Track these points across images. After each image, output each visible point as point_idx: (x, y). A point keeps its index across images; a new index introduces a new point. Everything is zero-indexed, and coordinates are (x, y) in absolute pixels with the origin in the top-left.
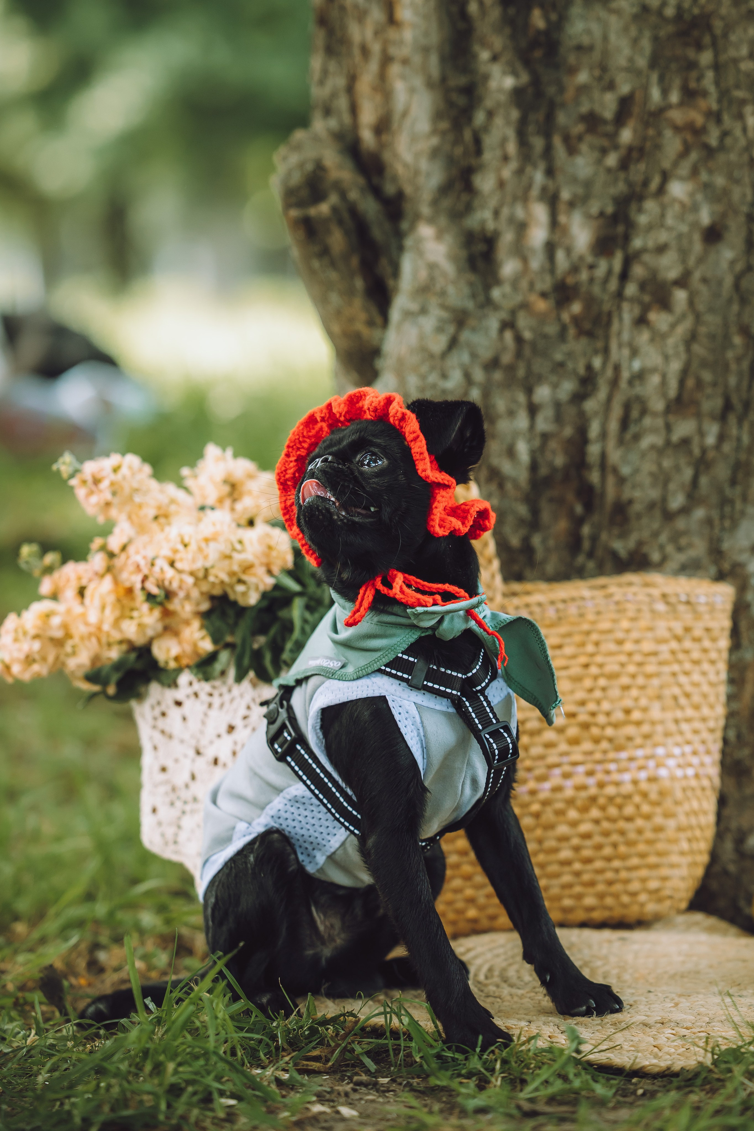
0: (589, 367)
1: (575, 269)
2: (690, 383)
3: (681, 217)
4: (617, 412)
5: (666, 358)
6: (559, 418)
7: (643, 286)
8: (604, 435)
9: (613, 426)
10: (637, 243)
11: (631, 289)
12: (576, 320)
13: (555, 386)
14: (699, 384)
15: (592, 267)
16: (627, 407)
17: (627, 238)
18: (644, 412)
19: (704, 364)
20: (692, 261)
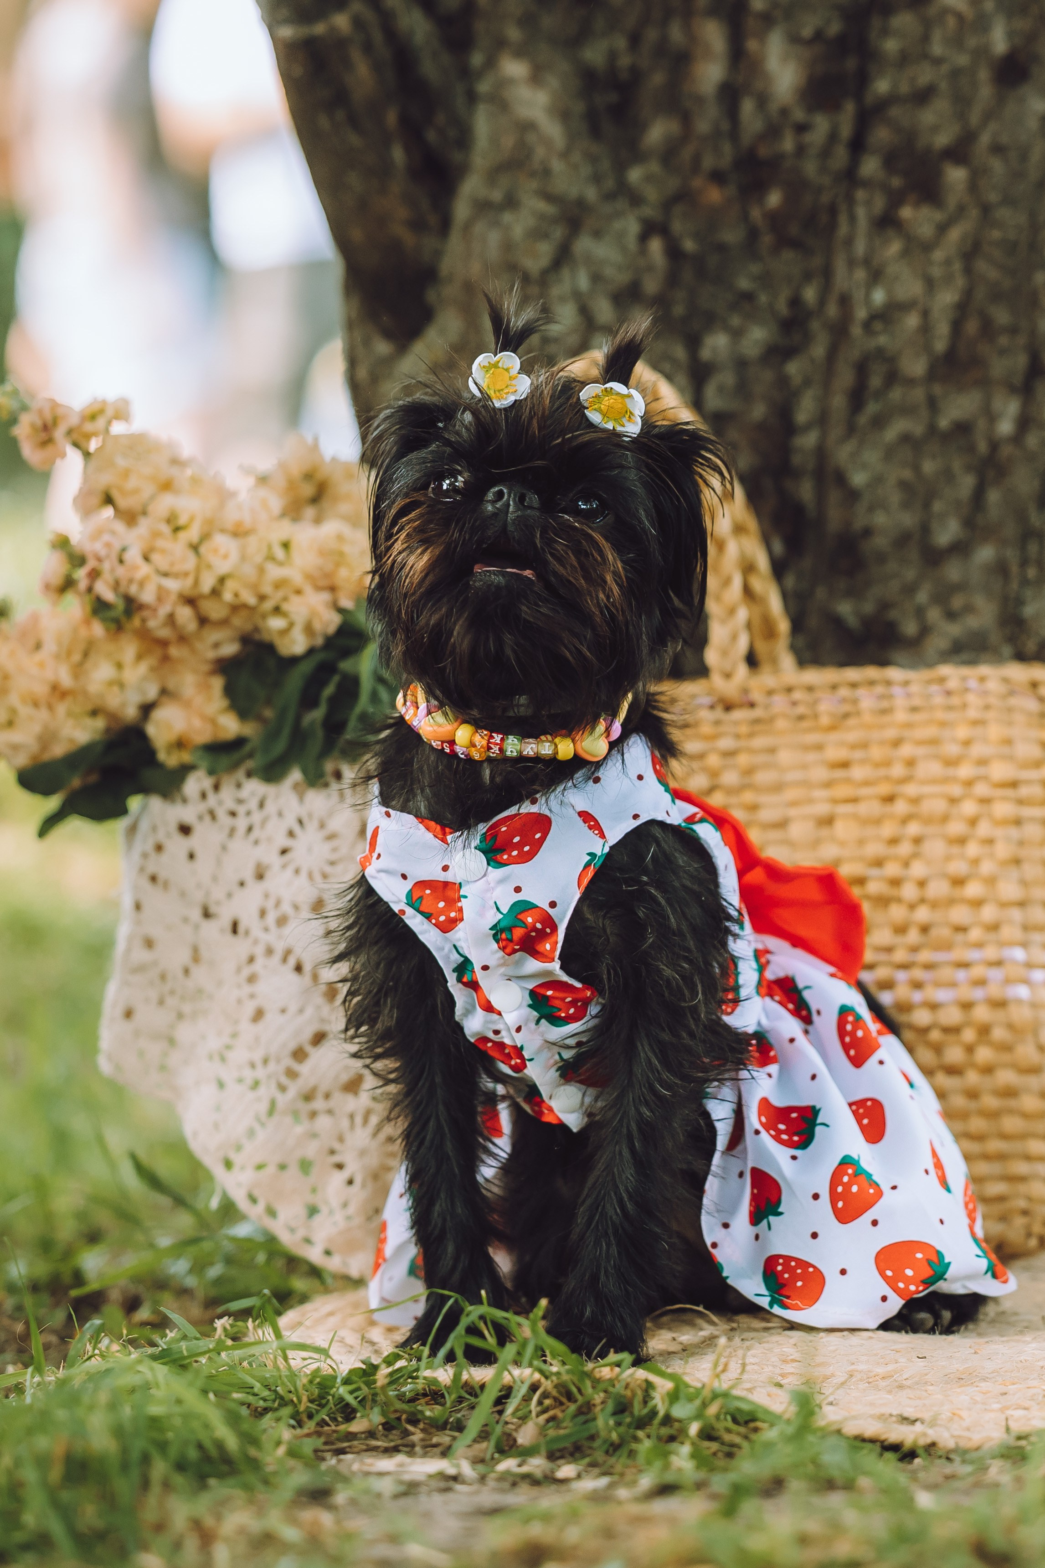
0: (795, 302)
1: (773, 132)
2: (972, 327)
3: (957, 41)
4: (845, 378)
5: (930, 284)
6: (743, 389)
7: (890, 161)
8: (822, 419)
9: (839, 402)
10: (882, 86)
11: (870, 166)
12: (775, 219)
13: (737, 334)
14: (988, 329)
15: (802, 128)
16: (862, 369)
17: (863, 79)
18: (892, 377)
19: (997, 296)
20: (974, 118)
